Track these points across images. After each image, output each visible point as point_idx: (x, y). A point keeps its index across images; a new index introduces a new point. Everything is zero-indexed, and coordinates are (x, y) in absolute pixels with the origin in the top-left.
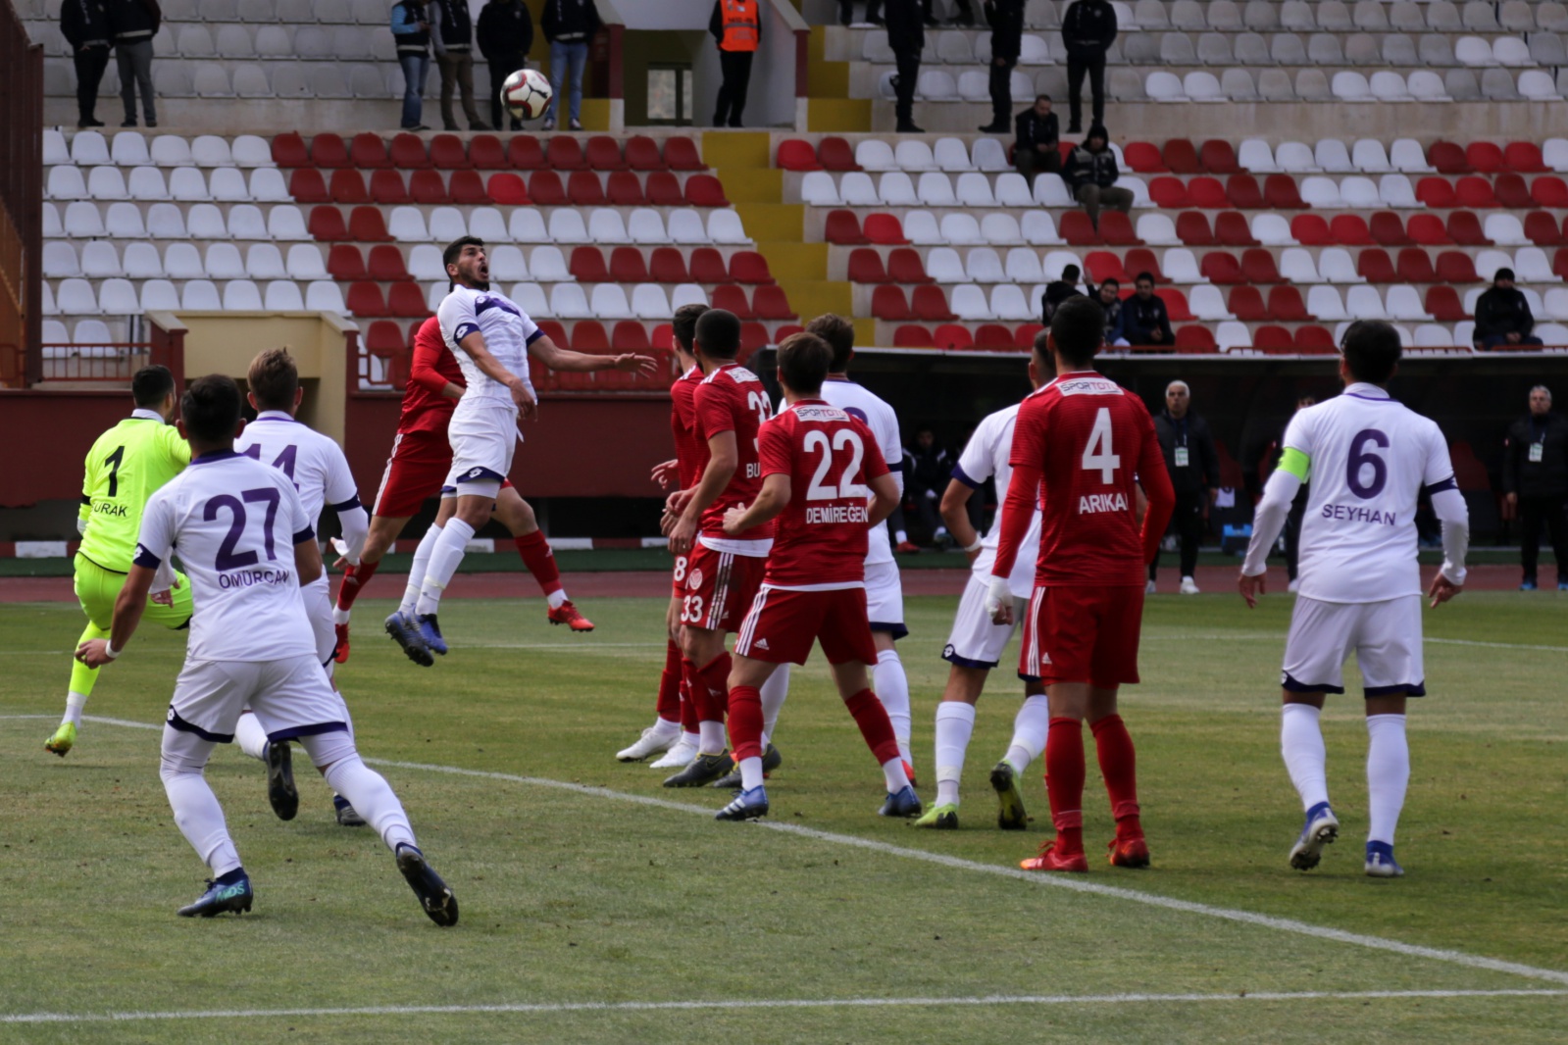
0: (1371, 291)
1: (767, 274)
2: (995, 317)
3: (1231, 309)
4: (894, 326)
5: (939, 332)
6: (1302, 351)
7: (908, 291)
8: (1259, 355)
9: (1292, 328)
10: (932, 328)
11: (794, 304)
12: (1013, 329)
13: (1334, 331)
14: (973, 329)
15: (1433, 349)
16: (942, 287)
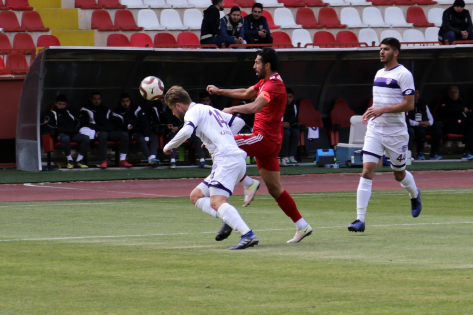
0: (375, 10)
1: (28, 5)
2: (164, 28)
3: (298, 22)
4: (106, 35)
5: (133, 37)
6: (340, 46)
7: (112, 14)
8: (317, 49)
9: (334, 32)
10: (128, 35)
11: (46, 22)
12: (176, 35)
13: (358, 34)
14: (152, 36)
15: (414, 43)
16: (131, 11)
